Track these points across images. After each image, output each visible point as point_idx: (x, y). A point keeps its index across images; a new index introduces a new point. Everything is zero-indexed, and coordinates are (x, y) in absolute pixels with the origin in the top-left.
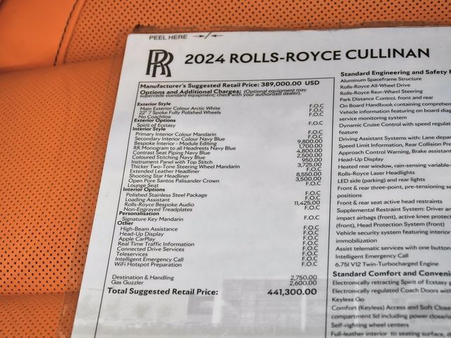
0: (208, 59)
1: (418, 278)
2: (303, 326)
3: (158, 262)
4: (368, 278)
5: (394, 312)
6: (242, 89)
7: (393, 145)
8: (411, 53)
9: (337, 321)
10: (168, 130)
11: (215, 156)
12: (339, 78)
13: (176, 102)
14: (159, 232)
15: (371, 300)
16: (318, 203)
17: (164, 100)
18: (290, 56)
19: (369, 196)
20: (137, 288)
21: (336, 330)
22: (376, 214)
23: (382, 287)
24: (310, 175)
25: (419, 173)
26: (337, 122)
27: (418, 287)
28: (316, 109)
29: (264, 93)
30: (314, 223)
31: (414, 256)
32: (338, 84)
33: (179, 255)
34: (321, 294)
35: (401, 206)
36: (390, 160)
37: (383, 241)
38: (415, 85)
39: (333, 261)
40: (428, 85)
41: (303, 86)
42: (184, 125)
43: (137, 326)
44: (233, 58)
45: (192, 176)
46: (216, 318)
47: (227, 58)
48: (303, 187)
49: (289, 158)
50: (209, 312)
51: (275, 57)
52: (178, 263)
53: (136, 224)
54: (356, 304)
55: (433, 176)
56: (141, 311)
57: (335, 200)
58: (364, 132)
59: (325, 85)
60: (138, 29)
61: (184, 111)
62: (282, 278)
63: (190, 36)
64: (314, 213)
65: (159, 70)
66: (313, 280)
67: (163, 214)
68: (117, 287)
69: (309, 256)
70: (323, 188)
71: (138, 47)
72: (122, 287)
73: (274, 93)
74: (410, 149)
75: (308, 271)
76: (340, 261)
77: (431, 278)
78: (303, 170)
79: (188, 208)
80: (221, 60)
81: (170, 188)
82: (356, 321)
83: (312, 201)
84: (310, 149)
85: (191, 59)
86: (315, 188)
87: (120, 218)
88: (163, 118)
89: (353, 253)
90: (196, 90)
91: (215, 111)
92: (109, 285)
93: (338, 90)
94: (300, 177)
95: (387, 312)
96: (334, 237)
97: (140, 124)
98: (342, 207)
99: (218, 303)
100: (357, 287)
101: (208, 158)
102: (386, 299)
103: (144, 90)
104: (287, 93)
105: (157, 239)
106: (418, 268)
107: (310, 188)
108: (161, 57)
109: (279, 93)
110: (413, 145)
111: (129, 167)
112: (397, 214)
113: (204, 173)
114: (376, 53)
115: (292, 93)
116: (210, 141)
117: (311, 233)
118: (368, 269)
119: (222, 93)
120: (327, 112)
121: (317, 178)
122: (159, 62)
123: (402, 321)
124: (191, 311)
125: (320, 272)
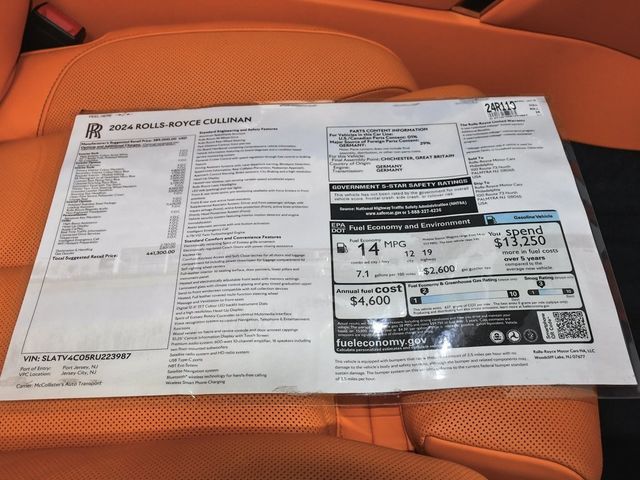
0: (123, 128)
1: (233, 240)
2: (165, 271)
3: (84, 241)
4: (204, 242)
5: (217, 260)
6: (141, 143)
7: (225, 170)
8: (241, 120)
9: (185, 267)
10: (96, 168)
11: (122, 181)
12: (198, 135)
13: (102, 152)
14: (86, 224)
15: (205, 254)
16: (180, 203)
17: (95, 151)
18: (171, 124)
19: (209, 198)
20: (71, 256)
21: (184, 272)
22: (212, 207)
23: (212, 247)
24: (177, 188)
25: (239, 184)
26: (195, 159)
27: (232, 245)
28: (183, 153)
29: (154, 145)
30: (177, 214)
31: (232, 229)
32: (198, 138)
33: (97, 236)
34: (177, 253)
35: (226, 202)
36: (223, 178)
37: (214, 222)
38: (241, 137)
39: (185, 234)
40: (249, 137)
41: (177, 140)
42: (105, 165)
43: (69, 277)
44: (138, 126)
45: (108, 193)
46: (115, 270)
47: (134, 126)
48: (173, 195)
49: (166, 180)
50: (112, 266)
51: (162, 125)
52: (95, 241)
53: (72, 221)
54: (197, 257)
55: (245, 186)
56: (71, 269)
57: (189, 201)
58: (209, 164)
59: (190, 140)
60: (83, 112)
61: (106, 157)
62: (155, 246)
63: (114, 115)
64: (177, 209)
65: (94, 135)
66: (173, 245)
67: (89, 214)
68: (58, 256)
69: (172, 233)
70: (183, 196)
71: (82, 123)
72: (62, 256)
73: (160, 145)
74: (235, 172)
75: (170, 241)
76: (189, 234)
77: (240, 240)
78: (173, 186)
79: (104, 210)
80: (131, 128)
81: (94, 200)
82: (195, 266)
83: (177, 203)
84: (178, 175)
85: (113, 128)
86: (179, 196)
87: (63, 218)
88: (93, 161)
89: (197, 229)
90: (115, 145)
91: (126, 156)
92: (53, 255)
93: (197, 141)
94: (171, 190)
95: (213, 260)
96: (187, 221)
97: (79, 165)
98: (193, 205)
99: (117, 261)
100: (198, 248)
101: (118, 182)
102: (214, 253)
103: (84, 146)
104: (167, 144)
105: (85, 228)
106: (233, 235)
107: (176, 196)
108: (95, 127)
109: (163, 144)
110: (236, 170)
111: (71, 189)
112: (224, 207)
113: (115, 191)
114: (221, 121)
115: (171, 144)
116: (120, 173)
117: (174, 220)
118: (205, 238)
119: (130, 146)
120: (190, 154)
121: (181, 189)
122: (94, 130)
123: (221, 264)
124: (102, 266)
125: (177, 241)
